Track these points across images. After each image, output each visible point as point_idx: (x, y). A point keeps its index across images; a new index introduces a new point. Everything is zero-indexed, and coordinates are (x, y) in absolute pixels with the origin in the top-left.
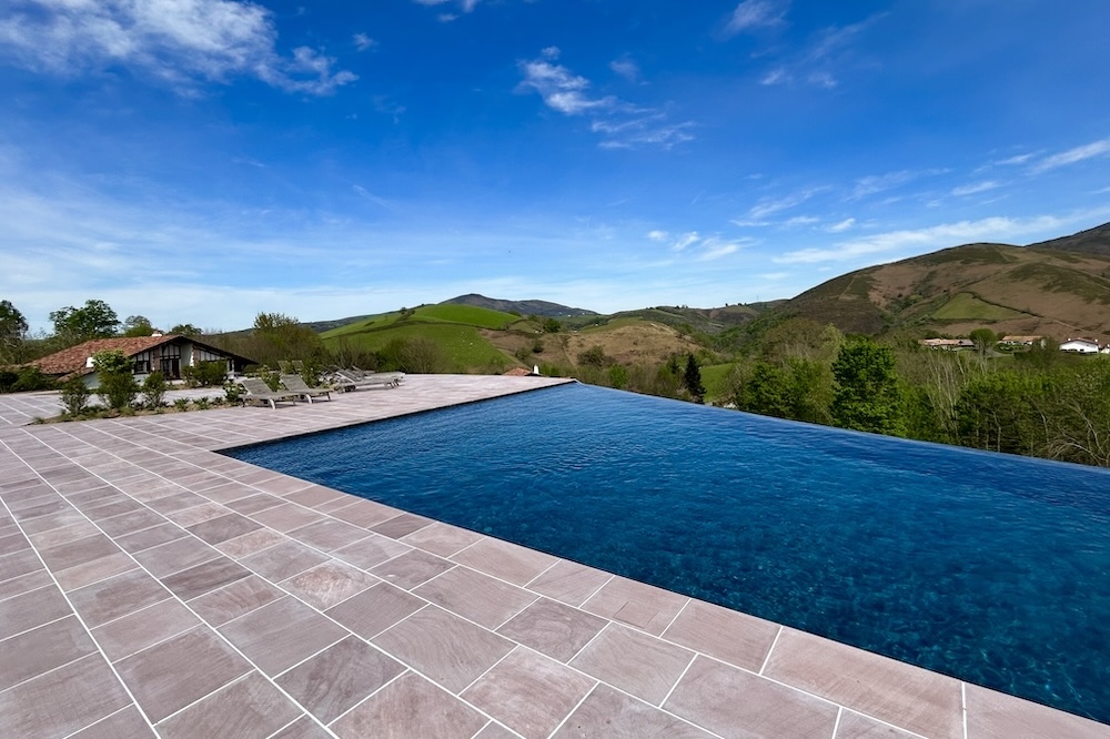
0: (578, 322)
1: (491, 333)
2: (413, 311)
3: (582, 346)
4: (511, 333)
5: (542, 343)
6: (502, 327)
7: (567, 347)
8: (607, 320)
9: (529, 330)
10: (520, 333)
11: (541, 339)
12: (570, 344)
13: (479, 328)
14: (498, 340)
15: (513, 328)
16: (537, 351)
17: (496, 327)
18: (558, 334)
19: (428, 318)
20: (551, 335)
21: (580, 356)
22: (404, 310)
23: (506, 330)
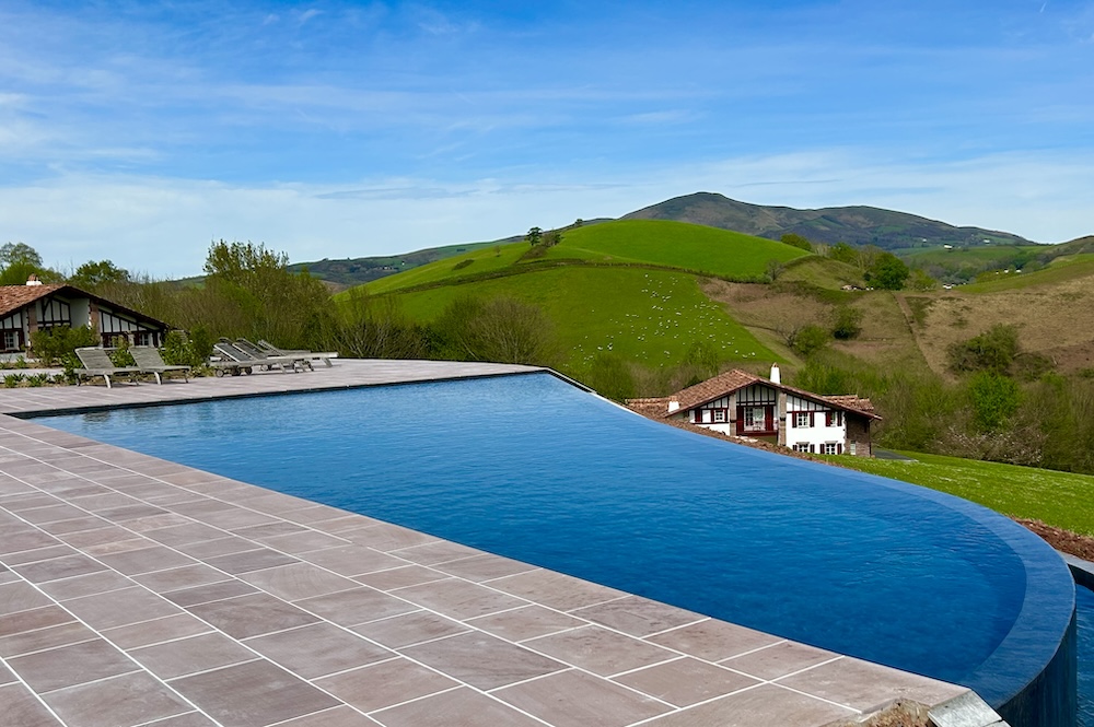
0: (965, 264)
1: (734, 288)
2: (555, 236)
3: (961, 323)
4: (782, 290)
5: (858, 315)
6: (760, 276)
7: (923, 325)
8: (1048, 259)
9: (829, 284)
10: (802, 289)
11: (858, 305)
12: (931, 319)
13: (705, 277)
14: (747, 308)
15: (788, 276)
16: (842, 334)
17: (744, 275)
18: (903, 294)
19: (588, 253)
20: (882, 297)
21: (955, 351)
22: (535, 234)
23: (769, 283)
